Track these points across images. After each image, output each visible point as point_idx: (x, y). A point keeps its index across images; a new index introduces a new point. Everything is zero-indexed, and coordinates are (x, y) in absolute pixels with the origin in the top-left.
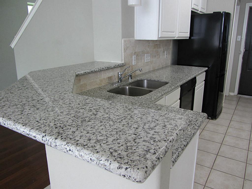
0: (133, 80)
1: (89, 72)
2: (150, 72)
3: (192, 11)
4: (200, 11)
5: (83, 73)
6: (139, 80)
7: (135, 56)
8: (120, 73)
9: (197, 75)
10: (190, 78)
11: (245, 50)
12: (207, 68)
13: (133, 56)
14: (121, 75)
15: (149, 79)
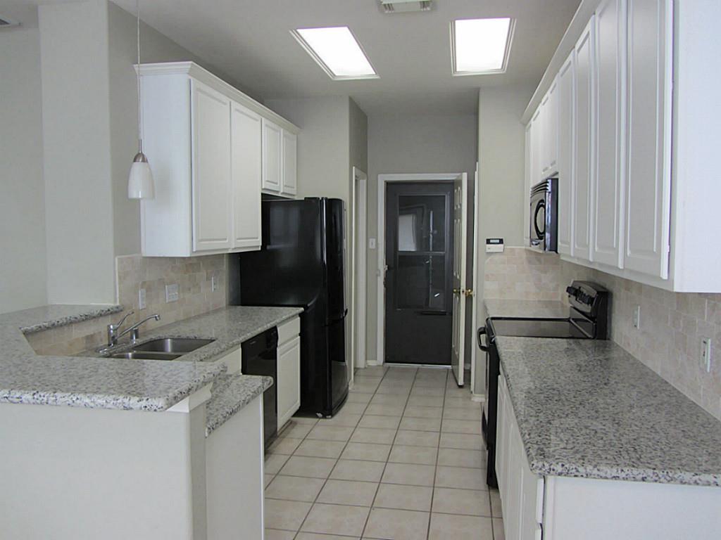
0: (140, 341)
1: (47, 326)
2: (177, 323)
3: (262, 194)
4: (282, 191)
5: (35, 329)
6: (155, 340)
7: (144, 290)
8: (112, 327)
9: (278, 324)
10: (260, 330)
11: (388, 268)
12: (302, 309)
13: (140, 292)
14: (115, 330)
15: (176, 336)
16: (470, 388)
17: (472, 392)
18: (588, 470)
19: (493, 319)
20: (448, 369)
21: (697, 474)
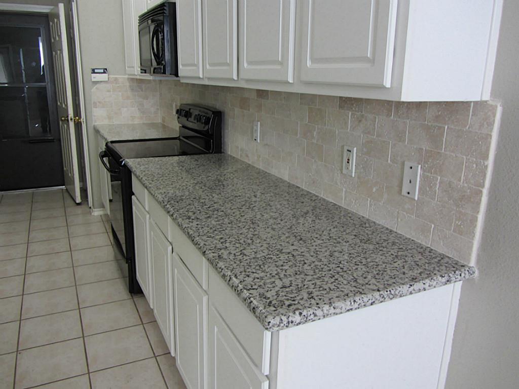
16: (88, 203)
17: (90, 208)
18: (325, 312)
19: (112, 142)
20: (62, 190)
21: (411, 285)
